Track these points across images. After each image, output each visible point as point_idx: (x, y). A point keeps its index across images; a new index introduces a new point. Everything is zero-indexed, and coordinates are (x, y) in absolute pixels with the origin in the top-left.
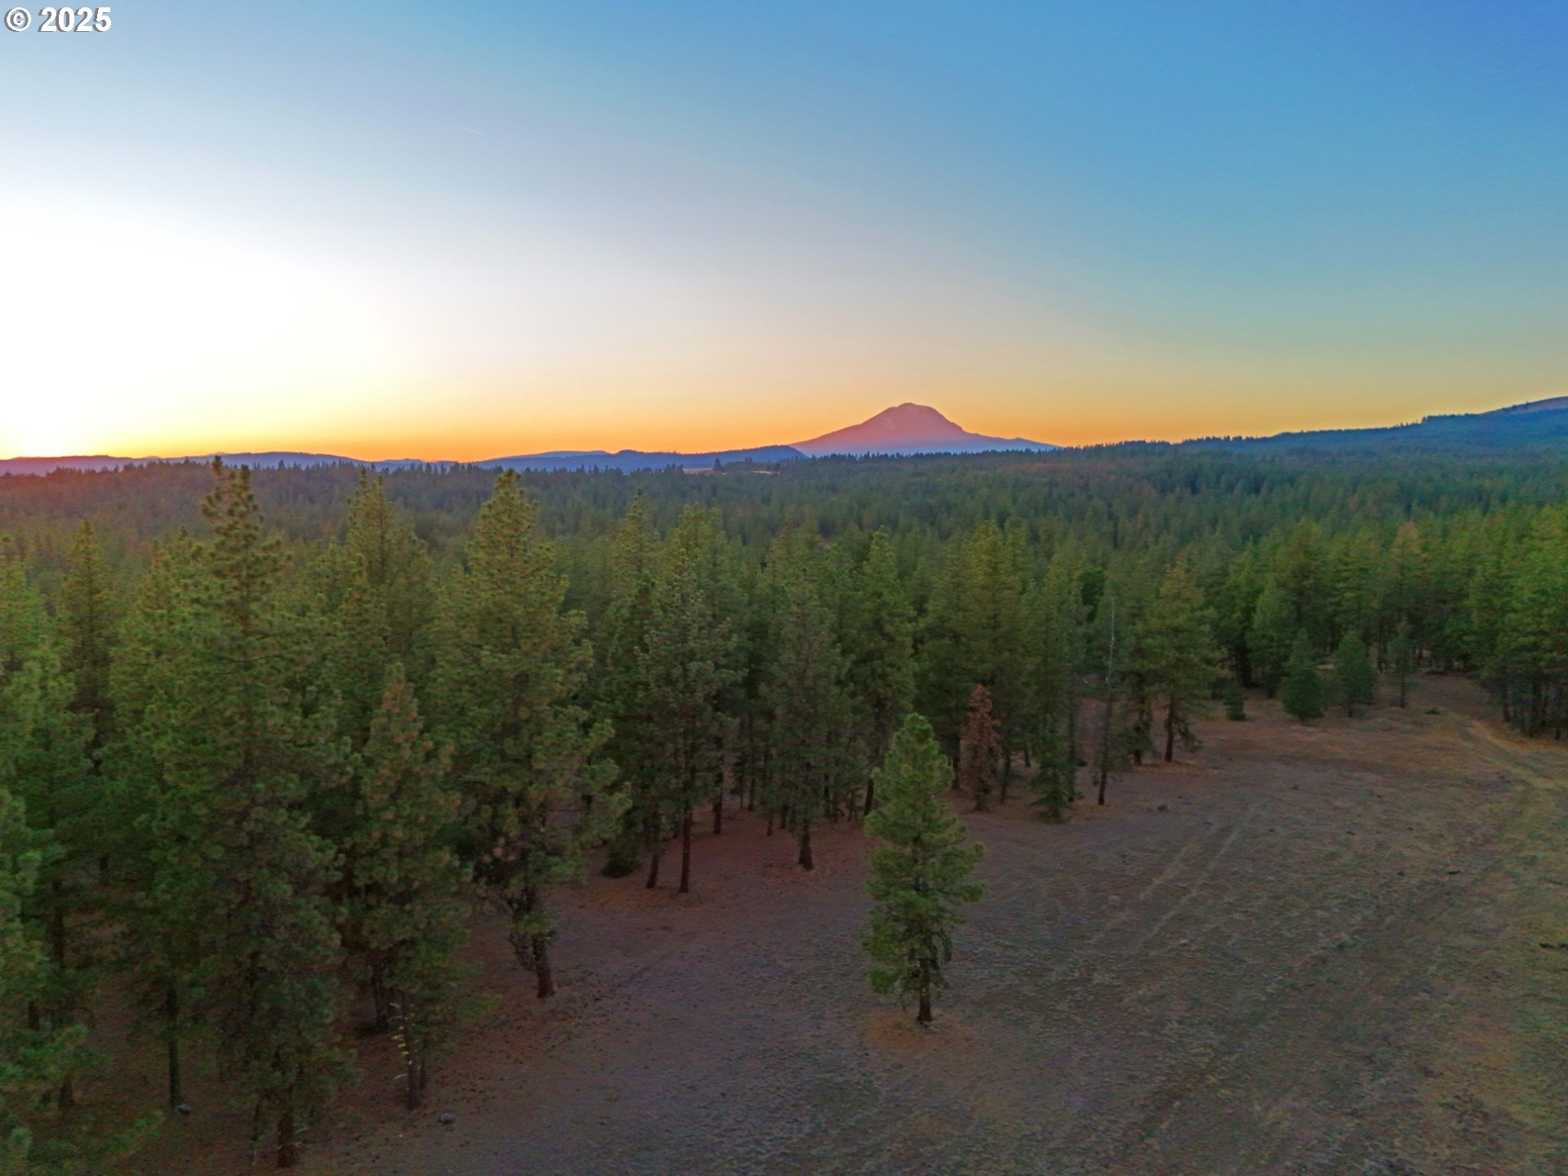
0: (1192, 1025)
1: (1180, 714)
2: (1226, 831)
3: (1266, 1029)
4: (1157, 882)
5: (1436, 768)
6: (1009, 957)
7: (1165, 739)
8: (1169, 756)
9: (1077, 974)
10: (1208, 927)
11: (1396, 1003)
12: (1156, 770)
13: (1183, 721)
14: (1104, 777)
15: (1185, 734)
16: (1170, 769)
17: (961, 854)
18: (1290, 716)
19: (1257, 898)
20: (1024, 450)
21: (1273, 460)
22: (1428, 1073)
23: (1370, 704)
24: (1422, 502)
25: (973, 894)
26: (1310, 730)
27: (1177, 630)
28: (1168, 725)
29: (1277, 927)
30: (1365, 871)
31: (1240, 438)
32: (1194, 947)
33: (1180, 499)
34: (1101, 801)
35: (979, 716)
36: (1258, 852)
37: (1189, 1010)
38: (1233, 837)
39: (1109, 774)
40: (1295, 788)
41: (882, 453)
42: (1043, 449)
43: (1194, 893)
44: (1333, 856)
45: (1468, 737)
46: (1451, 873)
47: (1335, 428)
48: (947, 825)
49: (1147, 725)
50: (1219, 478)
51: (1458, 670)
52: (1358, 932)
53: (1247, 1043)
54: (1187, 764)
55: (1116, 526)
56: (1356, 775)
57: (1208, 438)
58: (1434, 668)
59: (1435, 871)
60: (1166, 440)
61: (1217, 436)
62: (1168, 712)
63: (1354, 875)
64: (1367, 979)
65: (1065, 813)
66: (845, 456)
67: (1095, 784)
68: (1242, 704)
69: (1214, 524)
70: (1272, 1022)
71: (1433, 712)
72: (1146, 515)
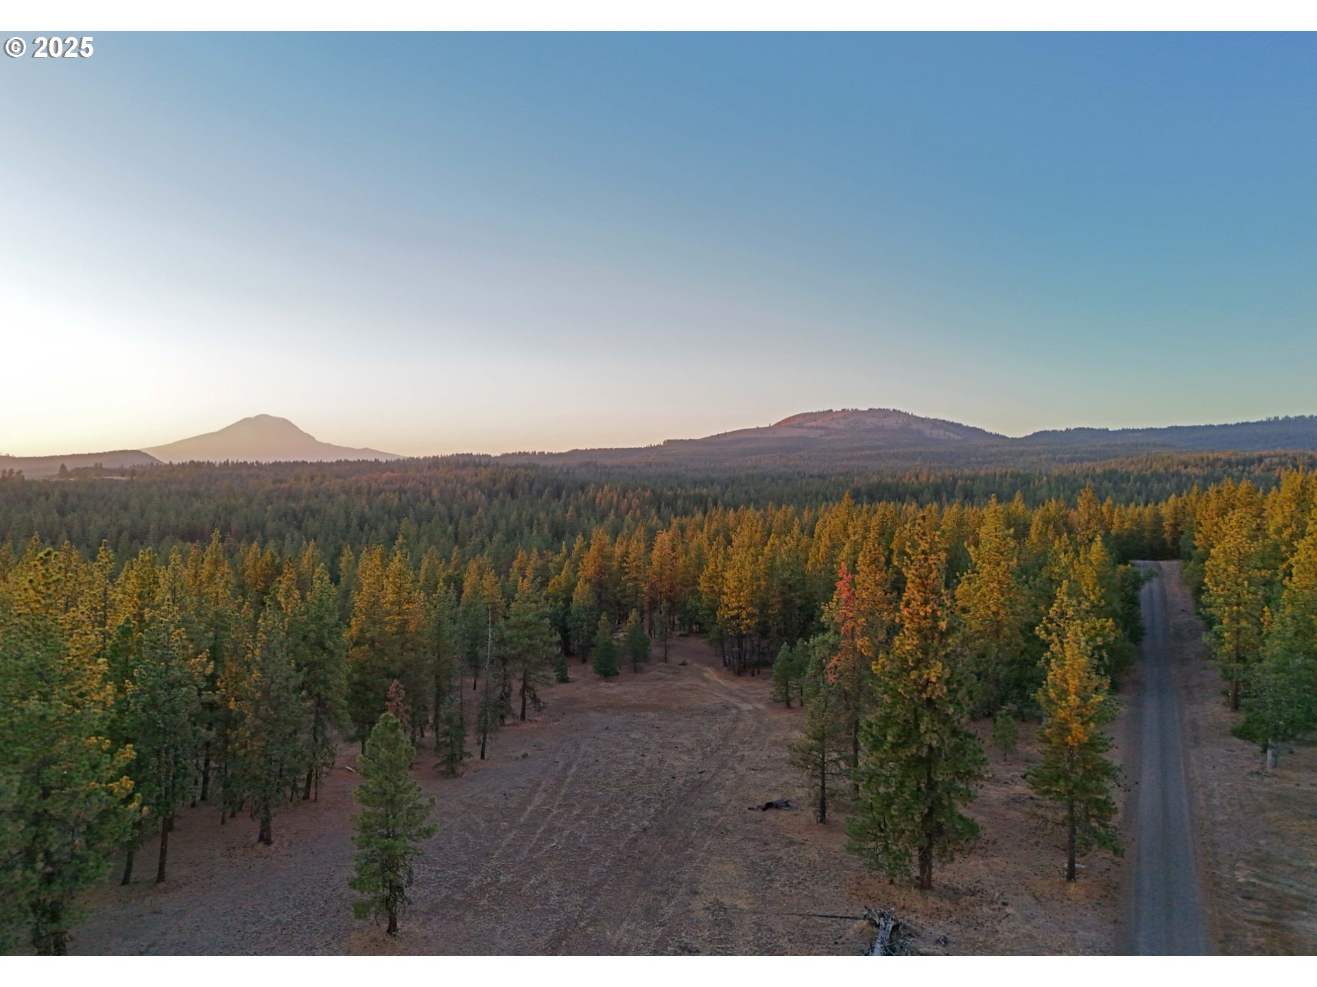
0: (566, 896)
1: (530, 684)
2: (568, 766)
3: (608, 888)
4: (529, 808)
5: (688, 704)
6: (441, 878)
7: (520, 704)
8: (523, 717)
9: (489, 880)
10: (566, 833)
11: (677, 857)
12: (516, 728)
13: (532, 689)
14: (485, 738)
15: (535, 700)
16: (525, 726)
17: (420, 807)
18: (598, 676)
19: (593, 808)
20: (373, 460)
21: (568, 472)
22: (696, 893)
23: (646, 662)
24: (667, 505)
25: (428, 833)
26: (612, 685)
27: (527, 624)
28: (522, 691)
29: (607, 825)
30: (654, 780)
31: (544, 453)
32: (560, 847)
33: (503, 503)
34: (483, 757)
35: (395, 704)
36: (590, 777)
37: (563, 887)
38: (574, 769)
39: (488, 736)
40: (607, 728)
41: (241, 460)
42: (389, 459)
43: (555, 811)
44: (634, 773)
45: (705, 680)
46: (701, 773)
48: (410, 787)
49: (508, 695)
50: (531, 486)
51: (697, 633)
52: (654, 819)
53: (599, 899)
54: (536, 721)
55: (456, 528)
56: (642, 714)
58: (682, 632)
59: (691, 773)
60: (489, 453)
61: (526, 451)
62: (522, 683)
63: (648, 783)
64: (660, 847)
65: (460, 770)
66: (203, 463)
67: (479, 744)
68: (567, 670)
69: (530, 524)
70: (611, 883)
71: (684, 664)
72: (480, 519)
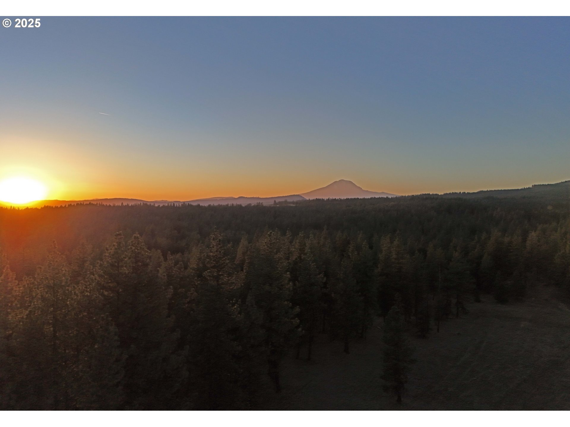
1: (460, 301)
4: (462, 359)
7: (456, 310)
8: (457, 316)
9: (443, 388)
12: (454, 320)
13: (462, 303)
14: (439, 323)
15: (463, 308)
16: (459, 320)
20: (386, 197)
21: (477, 201)
23: (524, 297)
26: (504, 306)
27: (458, 273)
28: (457, 305)
31: (465, 192)
33: (445, 216)
34: (438, 331)
42: (393, 197)
43: (475, 363)
47: (500, 189)
48: (405, 340)
49: (450, 305)
50: (459, 208)
51: (553, 284)
54: (464, 318)
55: (423, 227)
57: (453, 193)
58: (545, 284)
61: (456, 192)
62: (456, 300)
65: (428, 336)
67: (436, 325)
68: (479, 296)
69: (458, 226)
72: (434, 223)
